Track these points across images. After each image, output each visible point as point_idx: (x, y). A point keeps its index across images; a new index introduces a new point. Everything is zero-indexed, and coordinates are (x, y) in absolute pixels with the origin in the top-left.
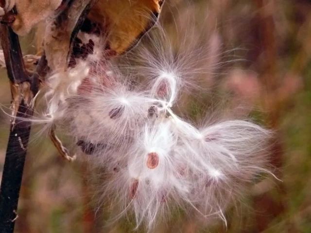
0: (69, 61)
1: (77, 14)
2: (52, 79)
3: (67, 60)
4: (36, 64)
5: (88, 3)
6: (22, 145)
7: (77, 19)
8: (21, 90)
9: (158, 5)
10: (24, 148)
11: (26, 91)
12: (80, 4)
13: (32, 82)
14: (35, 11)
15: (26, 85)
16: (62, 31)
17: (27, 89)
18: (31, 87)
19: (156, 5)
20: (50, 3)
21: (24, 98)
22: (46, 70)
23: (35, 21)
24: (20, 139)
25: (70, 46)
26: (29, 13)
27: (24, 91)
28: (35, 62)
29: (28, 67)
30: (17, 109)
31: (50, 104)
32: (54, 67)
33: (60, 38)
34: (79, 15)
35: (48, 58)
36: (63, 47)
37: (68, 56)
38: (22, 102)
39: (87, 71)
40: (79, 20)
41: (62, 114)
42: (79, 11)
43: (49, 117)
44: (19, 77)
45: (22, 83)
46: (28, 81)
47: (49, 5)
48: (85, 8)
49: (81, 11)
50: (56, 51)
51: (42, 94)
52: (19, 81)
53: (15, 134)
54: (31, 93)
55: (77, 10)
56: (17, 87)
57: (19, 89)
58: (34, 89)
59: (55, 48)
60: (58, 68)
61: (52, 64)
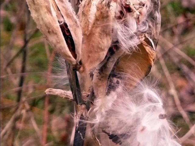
0: (106, 91)
1: (112, 65)
2: (98, 101)
3: (106, 90)
4: (88, 96)
5: (117, 58)
6: (82, 137)
7: (112, 67)
8: (81, 109)
9: (152, 61)
10: (83, 139)
11: (84, 109)
12: (113, 59)
13: (87, 105)
14: (91, 62)
15: (83, 106)
16: (103, 75)
17: (84, 108)
18: (86, 107)
19: (151, 61)
20: (99, 57)
21: (83, 112)
22: (94, 98)
23: (91, 67)
24: (81, 134)
25: (107, 83)
26: (88, 63)
27: (83, 109)
28: (87, 95)
29: (84, 98)
30: (79, 118)
31: (97, 114)
32: (98, 96)
33: (102, 79)
34: (113, 65)
35: (95, 91)
36: (104, 84)
37: (106, 89)
38: (82, 115)
39: (116, 97)
40: (113, 67)
41: (103, 119)
42: (113, 63)
43: (97, 120)
44: (80, 102)
45: (81, 105)
46: (84, 104)
47: (99, 59)
48: (117, 61)
49: (114, 63)
50: (100, 86)
51: (93, 109)
52: (80, 104)
53: (78, 132)
54: (86, 110)
55: (112, 62)
56: (79, 106)
57: (80, 108)
58: (88, 108)
59: (99, 85)
60: (101, 95)
61: (97, 94)
